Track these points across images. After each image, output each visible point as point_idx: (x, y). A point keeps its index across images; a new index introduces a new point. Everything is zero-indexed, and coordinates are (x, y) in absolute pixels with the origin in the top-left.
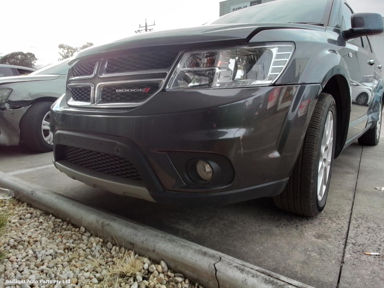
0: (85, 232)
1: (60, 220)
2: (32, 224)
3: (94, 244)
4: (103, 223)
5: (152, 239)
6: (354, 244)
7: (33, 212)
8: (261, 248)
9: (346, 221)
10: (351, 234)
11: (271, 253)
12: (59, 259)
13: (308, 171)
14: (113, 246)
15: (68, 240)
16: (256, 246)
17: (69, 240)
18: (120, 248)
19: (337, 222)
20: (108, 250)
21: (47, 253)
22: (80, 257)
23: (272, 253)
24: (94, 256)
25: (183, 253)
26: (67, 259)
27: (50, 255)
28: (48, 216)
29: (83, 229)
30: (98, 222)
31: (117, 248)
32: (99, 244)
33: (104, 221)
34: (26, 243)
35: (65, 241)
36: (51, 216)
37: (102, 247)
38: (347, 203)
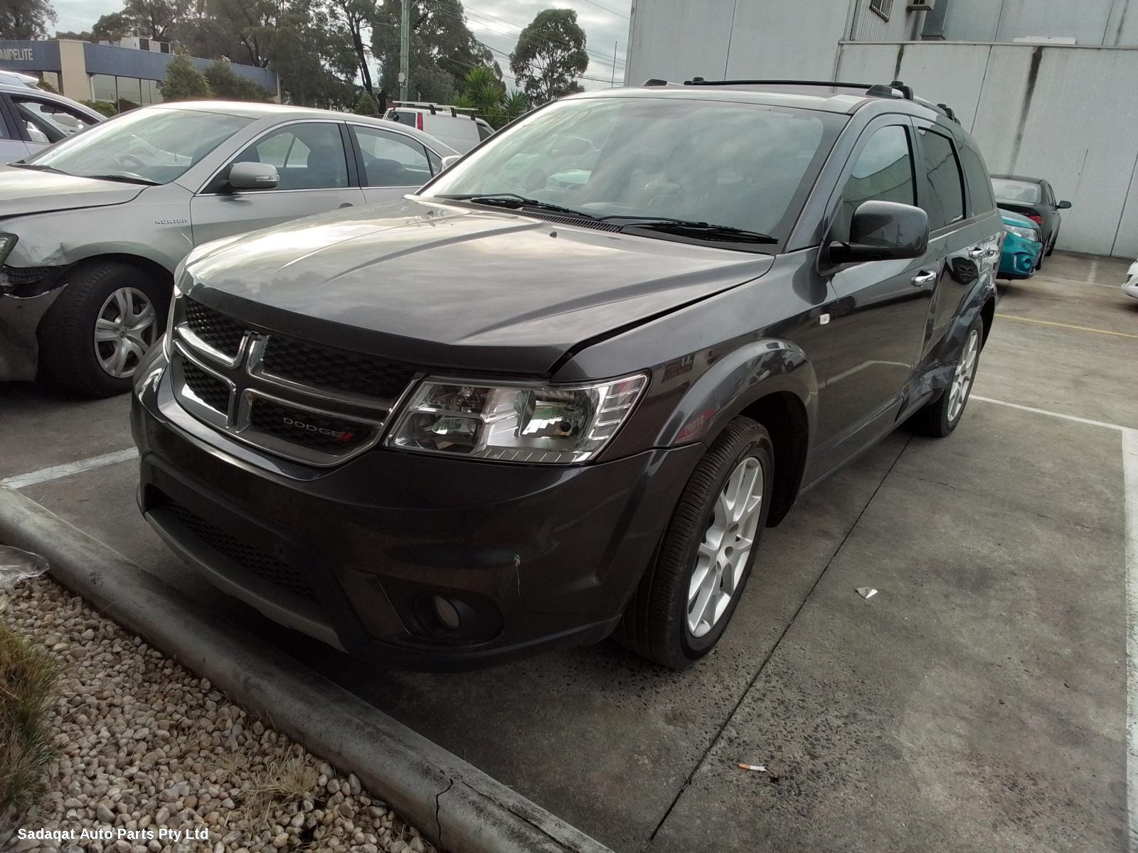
0: (210, 691)
1: (158, 654)
2: (99, 658)
3: (229, 723)
4: (246, 681)
5: (337, 732)
6: (730, 741)
7: (97, 624)
8: (553, 740)
9: (745, 681)
10: (737, 718)
11: (567, 754)
12: (161, 752)
13: (664, 601)
14: (266, 729)
15: (176, 705)
16: (545, 736)
17: (179, 706)
18: (278, 736)
19: (727, 682)
20: (255, 737)
21: (137, 736)
22: (201, 749)
23: (569, 754)
24: (228, 750)
25: (388, 768)
26: (176, 751)
27: (144, 740)
28: (131, 637)
29: (206, 684)
30: (237, 676)
31: (274, 736)
32: (238, 721)
33: (249, 678)
34: (94, 711)
35: (170, 708)
36: (138, 640)
37: (244, 728)
38: (774, 629)
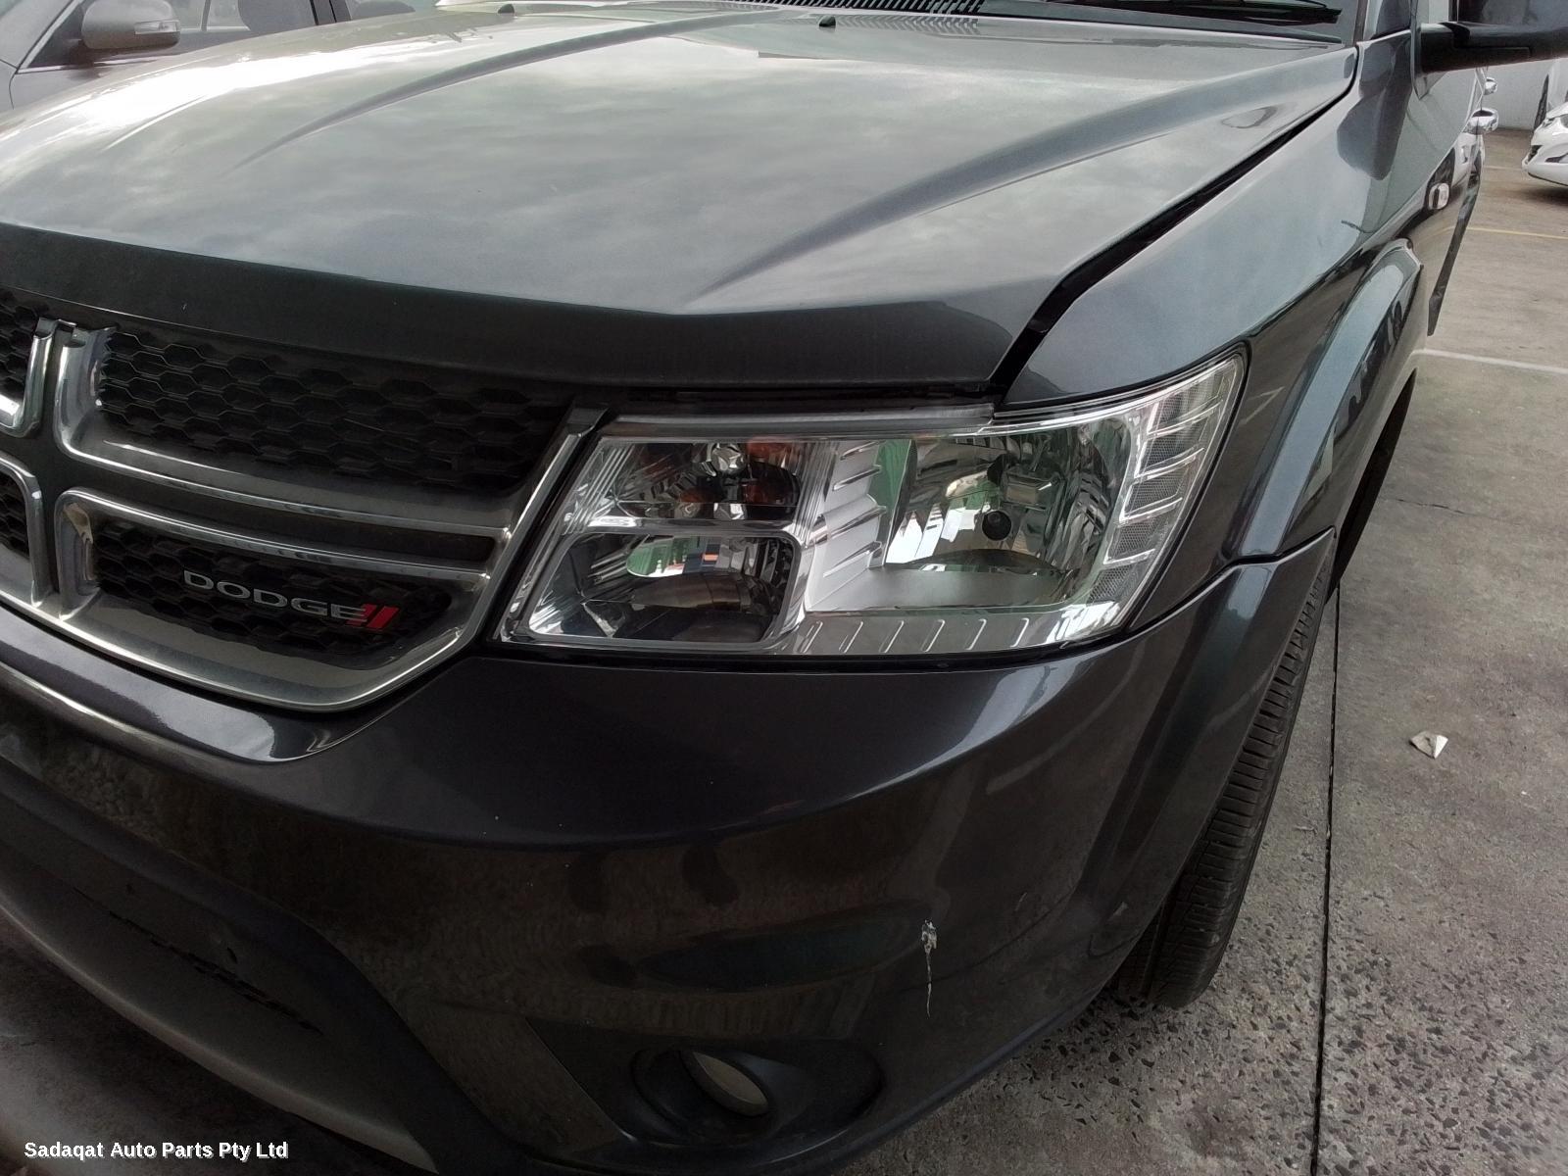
9: (1308, 1001)
10: (1333, 1105)
19: (1275, 1008)
38: (1304, 854)
